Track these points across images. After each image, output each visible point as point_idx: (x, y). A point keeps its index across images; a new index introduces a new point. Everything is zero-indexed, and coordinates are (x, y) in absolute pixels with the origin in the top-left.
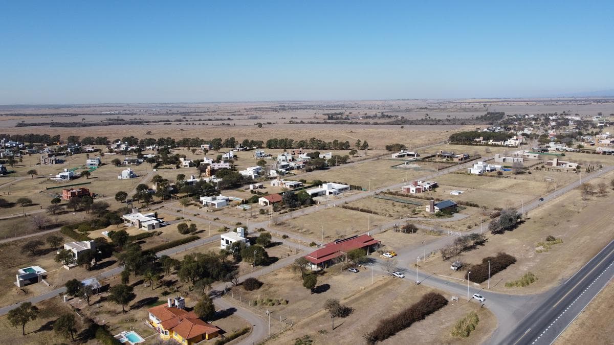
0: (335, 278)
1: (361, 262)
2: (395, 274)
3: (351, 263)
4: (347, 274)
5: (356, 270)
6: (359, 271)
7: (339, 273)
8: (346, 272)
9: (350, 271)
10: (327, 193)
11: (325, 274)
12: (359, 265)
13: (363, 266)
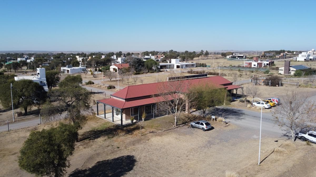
0: (155, 140)
1: (217, 112)
2: (306, 136)
3: (197, 114)
4: (185, 134)
5: (207, 124)
6: (212, 128)
7: (169, 130)
8: (185, 129)
9: (192, 127)
10: (175, 67)
11: (136, 132)
12: (213, 117)
13: (220, 118)
